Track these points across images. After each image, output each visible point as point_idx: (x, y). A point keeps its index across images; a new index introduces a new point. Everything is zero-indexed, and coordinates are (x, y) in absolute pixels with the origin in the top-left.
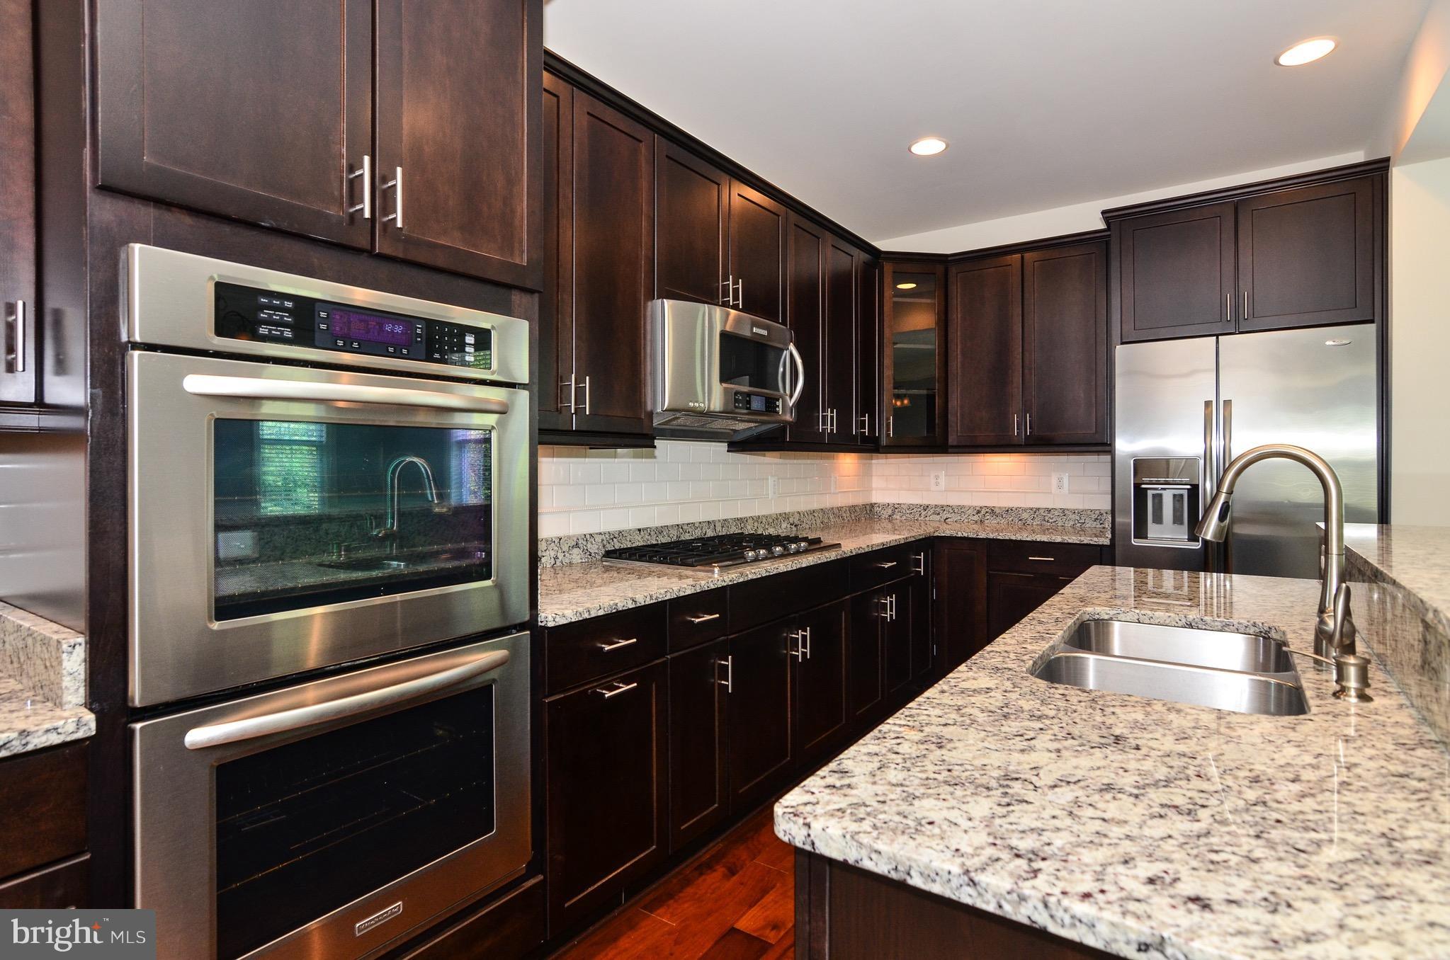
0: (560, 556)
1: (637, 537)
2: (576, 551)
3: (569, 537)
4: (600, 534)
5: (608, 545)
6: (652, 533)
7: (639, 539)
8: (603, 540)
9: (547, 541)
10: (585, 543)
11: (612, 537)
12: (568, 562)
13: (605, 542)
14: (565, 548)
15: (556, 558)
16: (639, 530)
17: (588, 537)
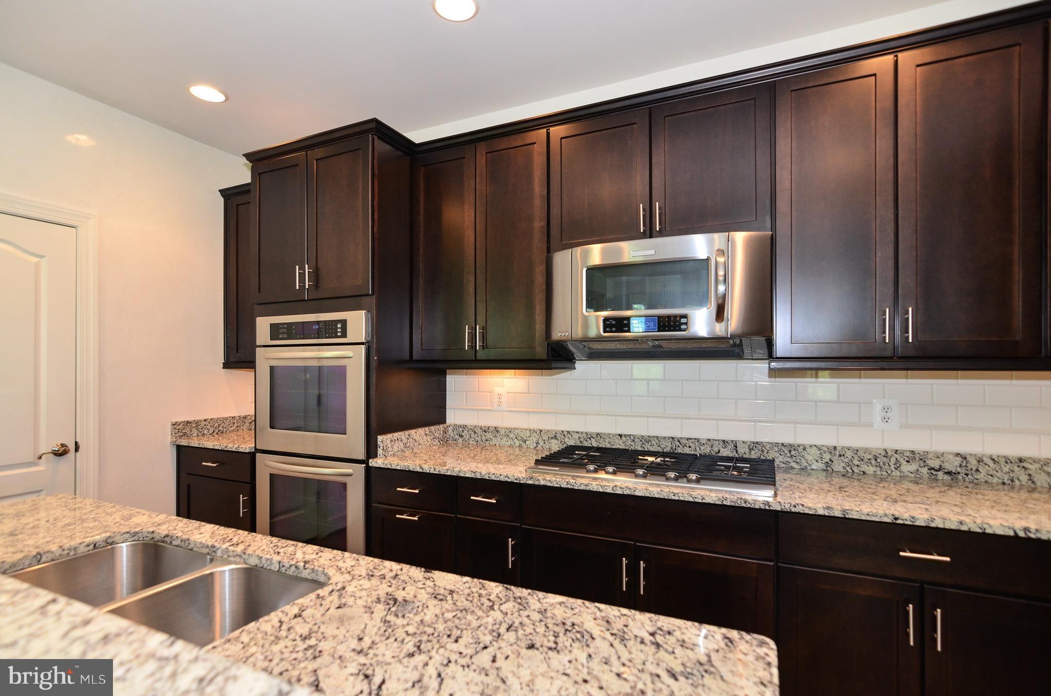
0: (541, 443)
1: (617, 441)
2: (554, 441)
3: (549, 431)
4: (577, 432)
5: (585, 442)
6: (636, 440)
7: (620, 443)
8: (579, 438)
9: (530, 430)
10: (563, 437)
11: (589, 436)
12: (548, 447)
13: (582, 440)
14: (545, 438)
15: (538, 443)
16: (620, 436)
17: (566, 433)
